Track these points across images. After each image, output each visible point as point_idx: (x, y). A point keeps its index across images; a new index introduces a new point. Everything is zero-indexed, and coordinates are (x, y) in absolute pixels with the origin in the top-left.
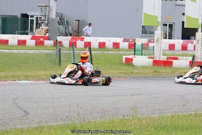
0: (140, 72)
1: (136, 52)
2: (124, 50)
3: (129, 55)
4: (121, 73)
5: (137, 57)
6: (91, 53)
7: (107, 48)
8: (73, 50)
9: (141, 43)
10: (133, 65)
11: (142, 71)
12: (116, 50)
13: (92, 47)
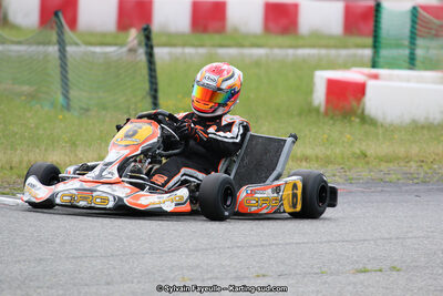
0: (401, 151)
1: (384, 52)
2: (318, 40)
3: (346, 66)
4: (306, 159)
5: (390, 78)
6: (150, 55)
7: (236, 30)
8: (62, 44)
9: (408, 6)
10: (365, 119)
11: (415, 150)
12: (280, 39)
13: (156, 26)
